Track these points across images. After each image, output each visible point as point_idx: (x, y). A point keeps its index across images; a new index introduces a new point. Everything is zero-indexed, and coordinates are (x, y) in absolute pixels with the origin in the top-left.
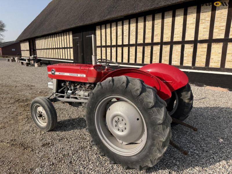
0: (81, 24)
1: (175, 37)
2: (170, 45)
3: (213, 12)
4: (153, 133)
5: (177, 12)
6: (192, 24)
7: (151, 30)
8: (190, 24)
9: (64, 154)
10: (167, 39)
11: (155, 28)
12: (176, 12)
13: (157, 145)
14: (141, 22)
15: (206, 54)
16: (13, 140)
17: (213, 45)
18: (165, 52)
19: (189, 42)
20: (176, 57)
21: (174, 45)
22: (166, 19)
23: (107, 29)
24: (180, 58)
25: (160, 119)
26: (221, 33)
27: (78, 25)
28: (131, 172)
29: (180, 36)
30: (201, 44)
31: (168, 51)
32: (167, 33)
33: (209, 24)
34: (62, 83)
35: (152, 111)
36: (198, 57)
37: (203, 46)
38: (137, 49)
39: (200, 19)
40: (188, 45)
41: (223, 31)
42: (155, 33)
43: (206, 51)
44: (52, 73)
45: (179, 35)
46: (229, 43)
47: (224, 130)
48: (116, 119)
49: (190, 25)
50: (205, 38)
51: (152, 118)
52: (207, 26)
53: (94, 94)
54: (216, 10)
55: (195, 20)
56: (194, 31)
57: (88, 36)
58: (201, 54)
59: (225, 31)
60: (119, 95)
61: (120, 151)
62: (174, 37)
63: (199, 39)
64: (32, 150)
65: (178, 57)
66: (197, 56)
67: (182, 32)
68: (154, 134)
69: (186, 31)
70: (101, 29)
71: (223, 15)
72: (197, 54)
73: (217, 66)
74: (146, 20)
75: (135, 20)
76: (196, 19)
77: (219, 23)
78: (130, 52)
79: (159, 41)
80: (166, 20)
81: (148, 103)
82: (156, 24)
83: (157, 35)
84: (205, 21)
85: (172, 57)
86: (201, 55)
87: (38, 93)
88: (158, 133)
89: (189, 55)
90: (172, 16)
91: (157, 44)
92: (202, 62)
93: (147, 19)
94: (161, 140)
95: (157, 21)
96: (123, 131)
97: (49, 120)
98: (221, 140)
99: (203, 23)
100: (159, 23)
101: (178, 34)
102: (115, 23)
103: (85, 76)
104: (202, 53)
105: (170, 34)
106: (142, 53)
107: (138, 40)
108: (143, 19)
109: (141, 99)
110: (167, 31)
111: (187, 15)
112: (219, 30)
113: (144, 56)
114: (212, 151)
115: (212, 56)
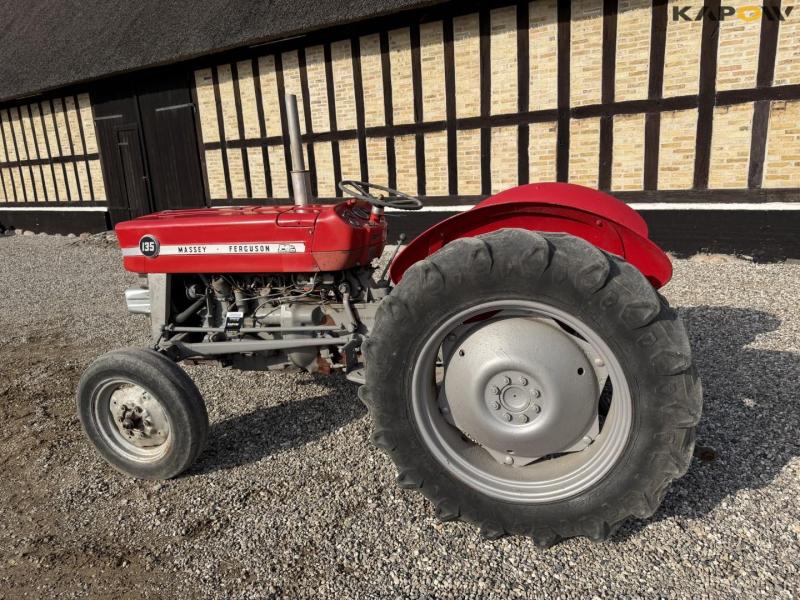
0: (133, 63)
1: (496, 102)
2: (479, 130)
3: (609, 17)
4: (658, 405)
5: (495, 18)
6: (546, 56)
7: (411, 80)
8: (542, 57)
9: (293, 545)
10: (470, 109)
11: (424, 74)
12: (492, 16)
13: (671, 441)
14: (371, 54)
15: (598, 152)
16: (46, 540)
17: (617, 121)
18: (467, 153)
19: (542, 116)
20: (505, 166)
21: (493, 129)
22: (458, 40)
23: (240, 81)
24: (516, 168)
25: (681, 356)
26: (638, 82)
27: (121, 68)
28: (566, 551)
29: (512, 96)
30: (581, 120)
31: (475, 148)
32: (467, 88)
33: (599, 56)
34: (189, 287)
35: (651, 334)
36: (574, 162)
37: (587, 126)
38: (368, 148)
39: (572, 40)
40: (539, 124)
41: (644, 76)
42: (426, 91)
43: (599, 141)
44: (144, 253)
45: (507, 96)
46: (662, 114)
47: (735, 371)
48: (500, 381)
49: (539, 60)
50: (592, 101)
51: (652, 356)
52: (594, 63)
53: (406, 305)
54: (616, 13)
55: (555, 43)
56: (556, 79)
57: (162, 109)
58: (583, 151)
59: (648, 76)
60: (516, 296)
61: (519, 490)
62: (492, 99)
63: (572, 105)
64: (157, 560)
65: (511, 165)
66: (570, 158)
67: (516, 82)
68: (662, 408)
69: (531, 80)
70: (216, 83)
71: (640, 26)
72: (571, 153)
73: (635, 187)
74: (391, 46)
75: (346, 47)
76: (559, 41)
77: (630, 52)
78: (342, 159)
79: (442, 116)
80: (459, 46)
81: (639, 307)
82: (425, 60)
83: (432, 96)
84: (586, 46)
85: (492, 169)
86: (583, 155)
87: (23, 345)
88: (675, 402)
89: (546, 158)
90: (478, 31)
91: (435, 127)
92: (588, 177)
93: (394, 43)
94: (686, 424)
95: (428, 47)
96: (528, 420)
97: (181, 435)
98: (749, 402)
99: (581, 53)
100: (436, 54)
101: (506, 92)
102: (272, 57)
103: (300, 248)
104: (586, 149)
105: (477, 92)
106: (386, 160)
107: (367, 117)
108: (375, 42)
109: (610, 299)
110: (467, 81)
111: (528, 28)
112: (631, 75)
113: (395, 169)
114: (747, 438)
115: (617, 158)
